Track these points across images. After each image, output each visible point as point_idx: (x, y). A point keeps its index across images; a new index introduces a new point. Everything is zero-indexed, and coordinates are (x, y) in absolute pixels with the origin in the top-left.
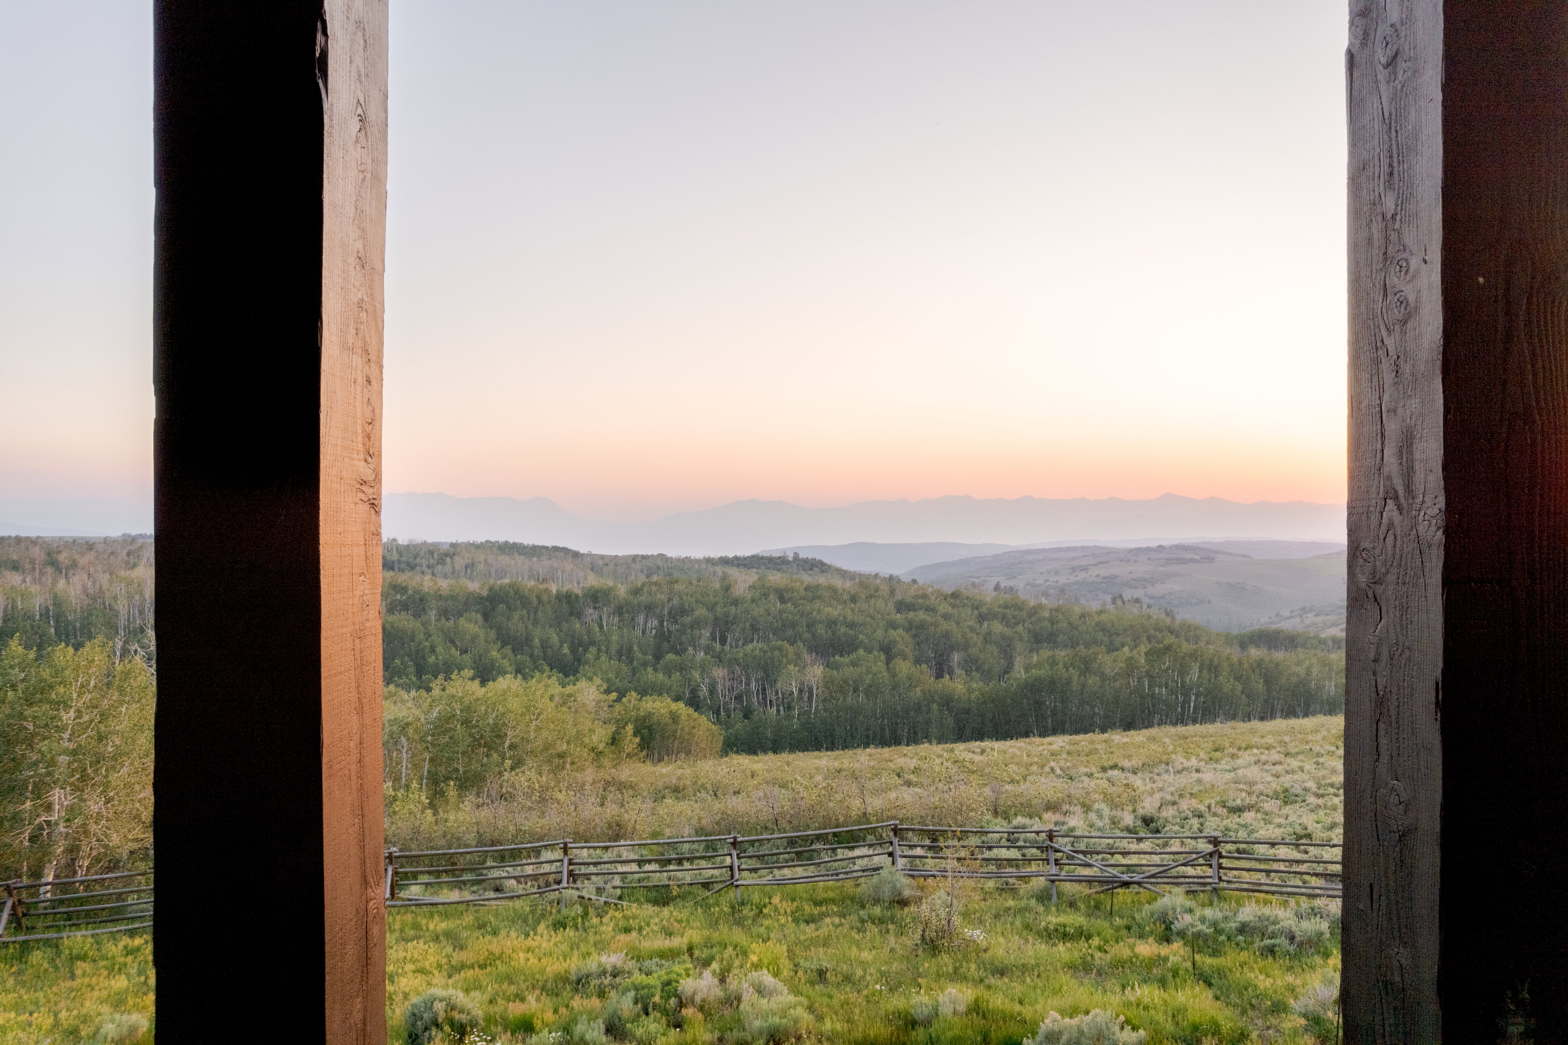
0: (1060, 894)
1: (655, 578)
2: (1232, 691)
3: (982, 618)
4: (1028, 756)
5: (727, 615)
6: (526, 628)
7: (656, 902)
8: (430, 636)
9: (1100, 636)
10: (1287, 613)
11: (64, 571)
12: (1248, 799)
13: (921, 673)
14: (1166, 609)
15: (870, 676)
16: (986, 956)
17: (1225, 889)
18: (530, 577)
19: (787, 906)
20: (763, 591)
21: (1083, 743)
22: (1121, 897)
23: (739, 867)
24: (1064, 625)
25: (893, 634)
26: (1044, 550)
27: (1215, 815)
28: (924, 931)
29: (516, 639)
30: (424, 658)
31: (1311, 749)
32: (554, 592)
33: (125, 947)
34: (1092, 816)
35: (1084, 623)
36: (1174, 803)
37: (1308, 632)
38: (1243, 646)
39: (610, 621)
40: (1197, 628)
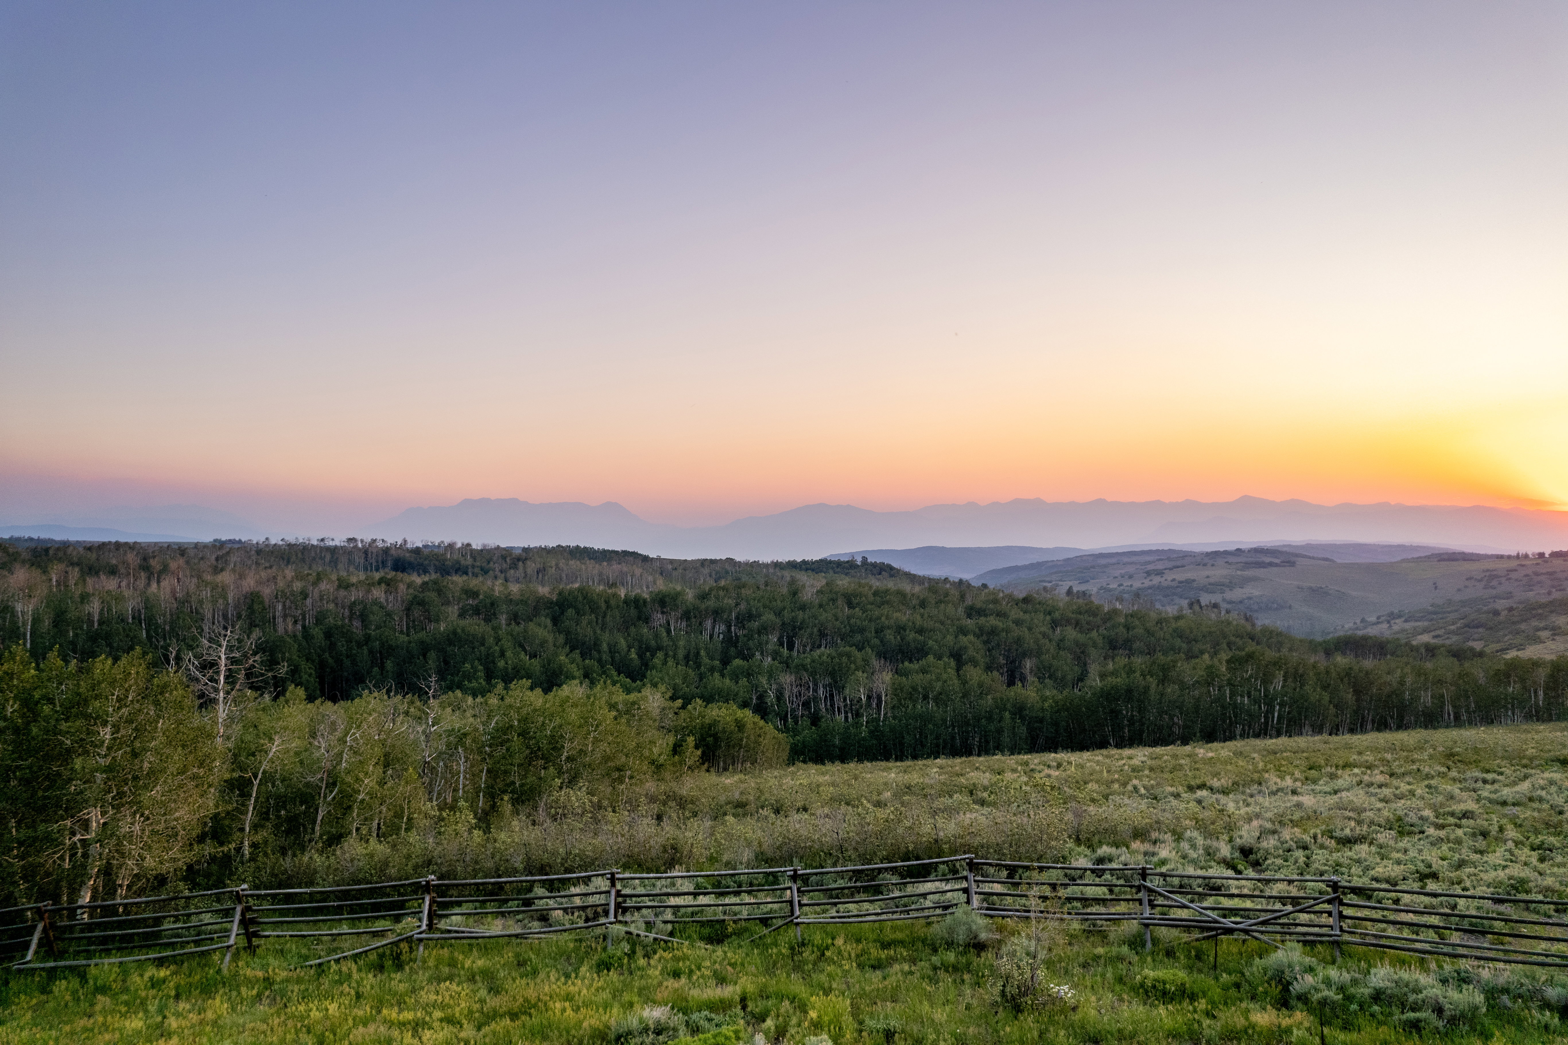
0: (1155, 941)
1: (723, 583)
2: (1319, 701)
3: (1055, 624)
4: (1108, 772)
5: (794, 620)
6: (595, 633)
7: (710, 940)
8: (500, 640)
9: (1178, 642)
10: (1373, 619)
11: (156, 575)
12: (1358, 828)
13: (993, 680)
14: (1245, 615)
15: (939, 684)
16: (1076, 1017)
17: (1348, 943)
18: (600, 582)
19: (851, 948)
20: (830, 595)
21: (1166, 758)
22: (1225, 946)
23: (799, 902)
24: (1140, 631)
25: (964, 640)
26: (1117, 554)
27: (1322, 847)
28: (1004, 986)
29: (584, 643)
30: (494, 662)
31: (1419, 770)
32: (623, 596)
33: (151, 979)
34: (1185, 845)
35: (1161, 629)
36: (1274, 832)
37: (1398, 639)
38: (1328, 653)
39: (678, 626)
40: (1280, 634)
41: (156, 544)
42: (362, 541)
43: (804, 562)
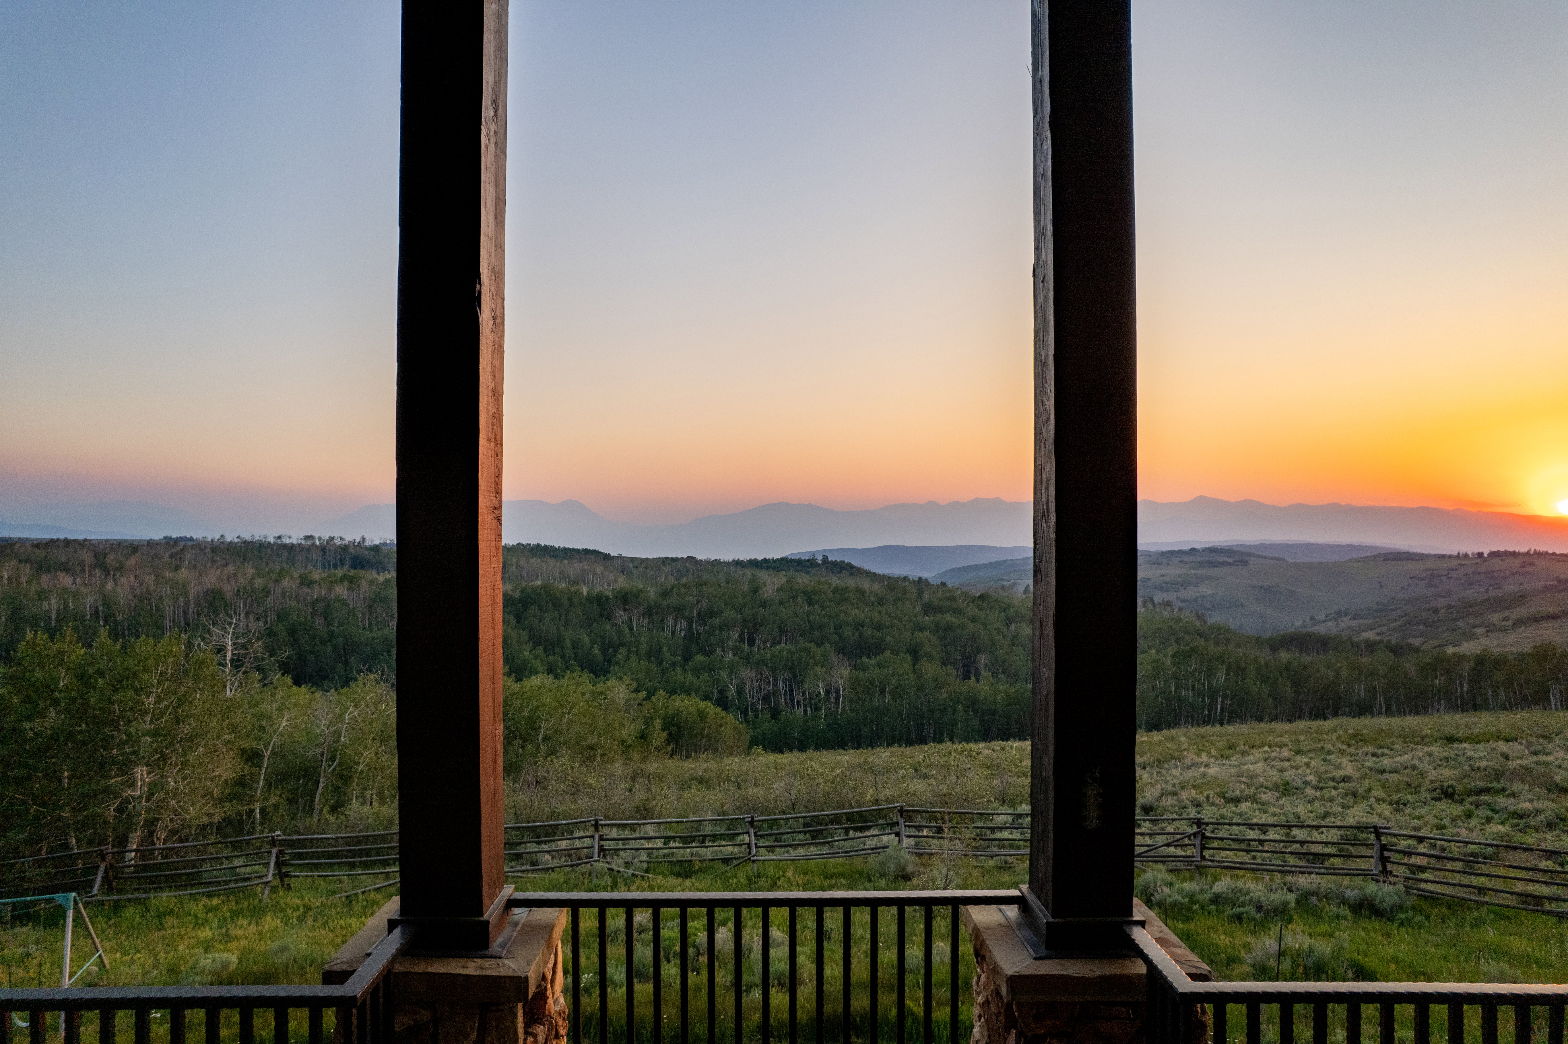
1: (684, 580)
2: (1259, 693)
3: (1009, 621)
5: (754, 616)
6: (558, 629)
7: (679, 875)
10: (1322, 617)
11: (112, 573)
12: (1247, 790)
13: (947, 674)
14: (1197, 612)
15: (896, 678)
17: (1206, 866)
18: (562, 579)
19: (800, 879)
20: (790, 593)
23: (756, 844)
25: (920, 636)
27: (1213, 804)
29: (547, 640)
31: (1322, 748)
32: (585, 593)
33: (206, 905)
37: (1340, 635)
38: (1274, 649)
39: (640, 623)
40: (1227, 631)
41: (106, 541)
42: (320, 539)
43: (765, 560)
